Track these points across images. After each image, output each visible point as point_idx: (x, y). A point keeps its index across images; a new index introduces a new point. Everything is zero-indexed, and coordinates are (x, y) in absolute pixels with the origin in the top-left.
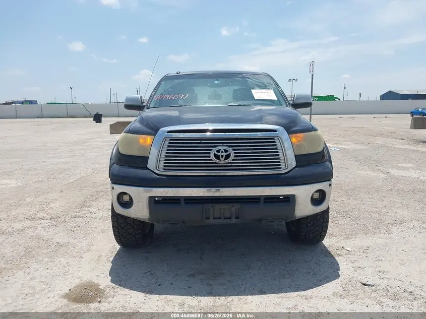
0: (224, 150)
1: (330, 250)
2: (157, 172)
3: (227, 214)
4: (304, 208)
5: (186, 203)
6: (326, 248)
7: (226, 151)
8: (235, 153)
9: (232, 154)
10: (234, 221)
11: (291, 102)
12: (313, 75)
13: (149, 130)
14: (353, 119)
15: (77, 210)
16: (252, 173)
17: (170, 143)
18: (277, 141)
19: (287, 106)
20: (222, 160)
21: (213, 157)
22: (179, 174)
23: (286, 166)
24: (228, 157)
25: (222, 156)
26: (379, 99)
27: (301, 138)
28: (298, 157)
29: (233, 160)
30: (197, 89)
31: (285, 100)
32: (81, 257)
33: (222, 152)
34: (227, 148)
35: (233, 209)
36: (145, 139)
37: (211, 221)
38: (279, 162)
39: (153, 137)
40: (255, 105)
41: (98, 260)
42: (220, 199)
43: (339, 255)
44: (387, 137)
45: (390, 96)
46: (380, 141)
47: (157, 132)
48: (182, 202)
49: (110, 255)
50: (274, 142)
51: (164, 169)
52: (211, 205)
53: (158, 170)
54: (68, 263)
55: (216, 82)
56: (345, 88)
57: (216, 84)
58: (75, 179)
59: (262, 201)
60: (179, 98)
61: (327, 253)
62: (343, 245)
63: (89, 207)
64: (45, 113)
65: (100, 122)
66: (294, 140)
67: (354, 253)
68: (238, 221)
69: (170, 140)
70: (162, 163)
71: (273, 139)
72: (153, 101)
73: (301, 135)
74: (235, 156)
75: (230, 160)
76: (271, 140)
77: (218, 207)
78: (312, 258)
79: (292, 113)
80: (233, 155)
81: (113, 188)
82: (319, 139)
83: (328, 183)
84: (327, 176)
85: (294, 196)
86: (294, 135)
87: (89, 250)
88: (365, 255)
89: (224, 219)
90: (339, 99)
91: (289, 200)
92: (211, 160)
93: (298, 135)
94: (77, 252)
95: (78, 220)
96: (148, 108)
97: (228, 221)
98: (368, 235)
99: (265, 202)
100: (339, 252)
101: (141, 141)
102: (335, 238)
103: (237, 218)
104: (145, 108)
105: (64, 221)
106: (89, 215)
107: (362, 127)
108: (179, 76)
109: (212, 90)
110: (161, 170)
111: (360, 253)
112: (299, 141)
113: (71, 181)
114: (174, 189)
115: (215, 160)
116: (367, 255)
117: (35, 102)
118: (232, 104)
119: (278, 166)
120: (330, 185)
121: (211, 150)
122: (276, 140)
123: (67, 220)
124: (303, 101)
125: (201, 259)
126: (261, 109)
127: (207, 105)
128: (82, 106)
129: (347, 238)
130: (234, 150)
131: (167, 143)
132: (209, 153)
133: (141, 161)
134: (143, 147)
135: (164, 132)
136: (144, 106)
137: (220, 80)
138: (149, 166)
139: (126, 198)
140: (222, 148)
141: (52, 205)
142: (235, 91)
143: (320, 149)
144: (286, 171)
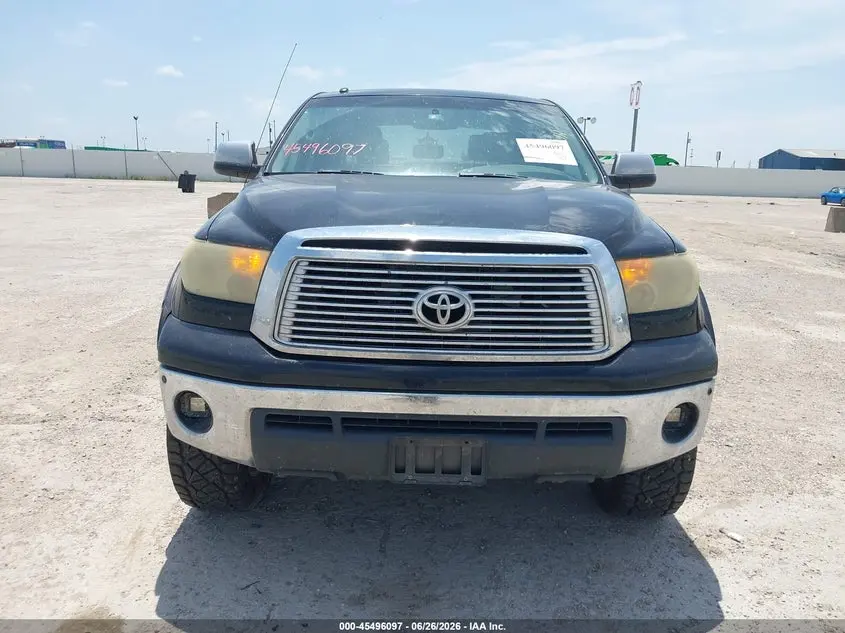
0: (450, 296)
1: (692, 535)
2: (275, 346)
3: (451, 462)
4: (644, 448)
5: (346, 429)
6: (682, 529)
7: (454, 300)
8: (477, 305)
9: (467, 308)
10: (468, 477)
11: (609, 173)
12: (636, 111)
13: (256, 236)
14: (706, 205)
15: (109, 400)
16: (519, 359)
17: (309, 272)
18: (587, 279)
19: (600, 182)
20: (443, 321)
21: (418, 314)
22: (330, 353)
23: (606, 341)
24: (457, 315)
25: (444, 313)
26: (756, 165)
27: (645, 270)
28: (635, 321)
29: (472, 323)
30: (388, 132)
31: (595, 168)
32: (94, 534)
33: (444, 302)
34: (456, 292)
35: (467, 450)
36: (245, 257)
37: (409, 476)
38: (589, 332)
39: (267, 253)
40: (525, 176)
41: (133, 542)
42: (435, 422)
43: (717, 553)
44: (781, 247)
45: (778, 160)
46: (766, 255)
47: (276, 242)
48: (337, 424)
49: (165, 530)
50: (579, 280)
51: (294, 340)
52: (408, 437)
53: (277, 341)
54: (58, 549)
55: (433, 117)
56: (688, 141)
57: (434, 120)
58: (117, 321)
59: (541, 430)
60: (343, 151)
61: (685, 546)
62: (722, 524)
63: (137, 392)
64: (79, 169)
65: (191, 190)
66: (627, 274)
67: (749, 548)
68: (479, 480)
69: (311, 264)
70: (288, 321)
71: (576, 271)
72: (280, 154)
73: (647, 262)
74: (476, 314)
75: (462, 323)
76: (571, 275)
77: (428, 441)
78: (651, 557)
79: (615, 202)
80: (470, 310)
81: (164, 379)
82: (689, 272)
83: (705, 386)
84: (703, 369)
85: (622, 420)
86: (629, 262)
87: (116, 514)
88: (774, 553)
89: (443, 473)
90: (677, 163)
91: (609, 430)
92: (414, 321)
93: (639, 261)
94: (86, 520)
95: (107, 426)
96: (266, 174)
97: (453, 480)
98: (778, 496)
99: (549, 434)
100: (713, 543)
101: (237, 263)
102: (700, 502)
103: (476, 472)
104: (261, 173)
105: (73, 430)
106: (132, 413)
107: (727, 224)
108: (345, 98)
109: (422, 134)
110: (285, 340)
111: (766, 549)
112: (641, 278)
113: (108, 323)
114: (316, 392)
115: (423, 321)
116: (783, 554)
117: (61, 145)
118: (470, 172)
119: (586, 344)
120: (710, 392)
121: (414, 295)
122: (584, 274)
123: (80, 425)
124: (637, 171)
125: (382, 551)
126: (542, 188)
127: (409, 173)
128: (157, 157)
129: (730, 503)
130: (473, 297)
131: (301, 271)
132: (410, 303)
133: (235, 315)
134: (242, 280)
135: (295, 241)
136: (259, 168)
137: (441, 110)
138: (253, 330)
139: (196, 405)
140: (443, 291)
141: (54, 385)
142: (475, 139)
143: (688, 300)
144: (607, 355)
